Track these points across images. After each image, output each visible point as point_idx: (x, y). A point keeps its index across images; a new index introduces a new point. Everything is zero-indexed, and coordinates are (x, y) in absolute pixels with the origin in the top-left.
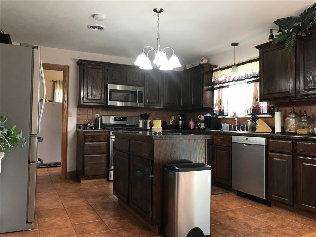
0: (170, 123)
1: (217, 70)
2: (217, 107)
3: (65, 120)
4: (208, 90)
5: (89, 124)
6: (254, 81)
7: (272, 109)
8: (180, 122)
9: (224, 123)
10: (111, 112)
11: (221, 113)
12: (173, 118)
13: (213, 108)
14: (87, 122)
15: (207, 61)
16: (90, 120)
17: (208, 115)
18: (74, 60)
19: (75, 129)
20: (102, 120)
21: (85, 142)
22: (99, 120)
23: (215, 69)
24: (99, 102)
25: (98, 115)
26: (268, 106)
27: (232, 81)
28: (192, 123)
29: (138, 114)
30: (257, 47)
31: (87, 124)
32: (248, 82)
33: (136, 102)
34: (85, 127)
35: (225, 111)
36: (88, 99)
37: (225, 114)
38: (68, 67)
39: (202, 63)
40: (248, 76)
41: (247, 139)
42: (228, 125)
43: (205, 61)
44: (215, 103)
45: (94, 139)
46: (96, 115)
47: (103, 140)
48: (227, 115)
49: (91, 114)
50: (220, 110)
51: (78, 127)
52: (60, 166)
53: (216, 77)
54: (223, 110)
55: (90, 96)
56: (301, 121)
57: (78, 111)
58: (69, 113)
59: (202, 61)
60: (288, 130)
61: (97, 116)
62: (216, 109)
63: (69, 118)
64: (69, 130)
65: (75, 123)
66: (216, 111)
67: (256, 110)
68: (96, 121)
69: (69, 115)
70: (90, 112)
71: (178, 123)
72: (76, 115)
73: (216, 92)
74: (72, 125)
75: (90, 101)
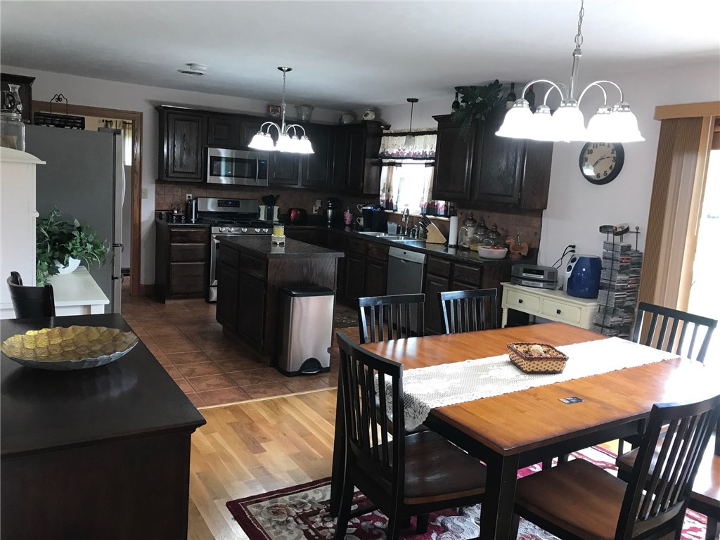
0: (314, 212)
1: (388, 135)
2: (384, 194)
3: (136, 203)
4: (374, 164)
5: (176, 212)
6: (432, 164)
7: (452, 209)
8: (330, 212)
9: (391, 222)
10: (212, 191)
11: (389, 204)
12: (318, 204)
13: (379, 196)
14: (173, 207)
15: (374, 117)
16: (178, 205)
17: (369, 208)
18: (151, 102)
19: (153, 218)
20: (196, 204)
21: (173, 242)
22: (192, 205)
23: (385, 131)
24: (194, 176)
25: (191, 195)
26: (446, 206)
27: (406, 158)
28: (348, 215)
29: (258, 195)
30: (436, 118)
31: (173, 211)
32: (426, 164)
33: (255, 178)
34: (170, 214)
35: (394, 203)
36: (174, 172)
37: (394, 208)
38: (141, 114)
39: (366, 119)
40: (426, 155)
41: (405, 253)
42: (396, 226)
43: (371, 117)
44: (382, 188)
45: (185, 237)
46: (188, 195)
47: (200, 240)
48: (397, 210)
49: (179, 194)
50: (388, 200)
51: (158, 215)
52: (129, 275)
53: (386, 145)
54: (391, 201)
55: (179, 167)
56: (476, 233)
57: (159, 190)
58: (143, 191)
59: (366, 115)
60: (462, 243)
61: (189, 197)
62: (383, 197)
63: (143, 200)
64: (143, 219)
65: (153, 208)
66: (383, 201)
67: (431, 209)
68: (188, 206)
69: (143, 196)
70: (177, 191)
71: (326, 213)
72: (154, 195)
73: (385, 169)
74: (148, 211)
75: (178, 175)
